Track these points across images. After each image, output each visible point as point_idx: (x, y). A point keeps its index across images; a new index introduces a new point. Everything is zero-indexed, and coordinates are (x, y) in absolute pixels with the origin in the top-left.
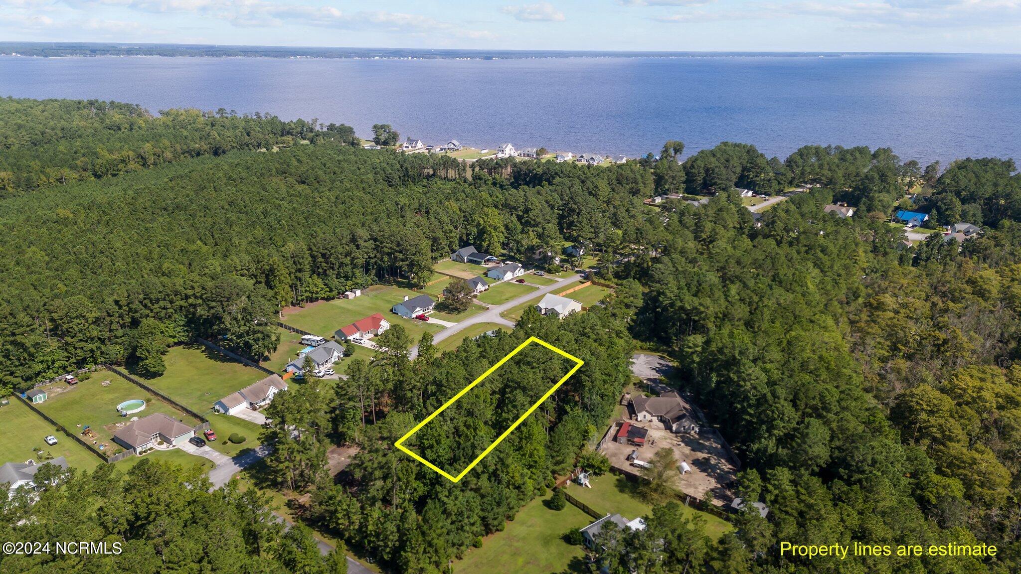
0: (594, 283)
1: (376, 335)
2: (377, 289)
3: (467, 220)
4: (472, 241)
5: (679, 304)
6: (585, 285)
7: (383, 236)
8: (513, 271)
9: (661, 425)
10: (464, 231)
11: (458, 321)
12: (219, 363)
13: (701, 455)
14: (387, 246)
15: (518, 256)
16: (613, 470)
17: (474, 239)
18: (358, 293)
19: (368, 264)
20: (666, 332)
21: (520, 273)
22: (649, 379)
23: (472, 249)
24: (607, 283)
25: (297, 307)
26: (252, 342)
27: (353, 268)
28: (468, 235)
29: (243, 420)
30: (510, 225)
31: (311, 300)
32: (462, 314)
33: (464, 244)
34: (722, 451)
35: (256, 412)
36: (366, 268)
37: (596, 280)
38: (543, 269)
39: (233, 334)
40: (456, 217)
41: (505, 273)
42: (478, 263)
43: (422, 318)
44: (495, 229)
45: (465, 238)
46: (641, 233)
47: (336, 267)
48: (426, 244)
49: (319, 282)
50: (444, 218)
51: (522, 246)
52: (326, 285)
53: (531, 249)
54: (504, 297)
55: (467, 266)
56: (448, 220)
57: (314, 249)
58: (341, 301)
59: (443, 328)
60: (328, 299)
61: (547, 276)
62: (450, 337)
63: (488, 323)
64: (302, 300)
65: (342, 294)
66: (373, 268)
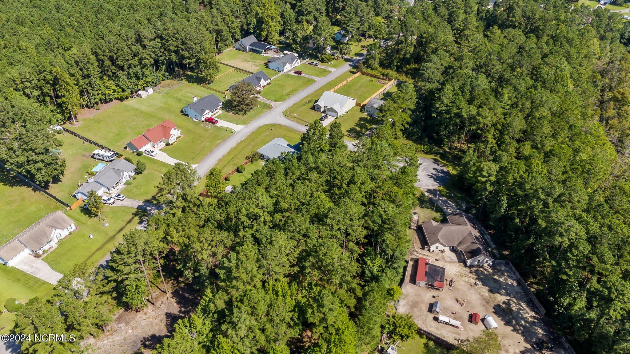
0: (363, 73)
1: (168, 144)
2: (169, 85)
3: (247, 9)
4: (252, 31)
5: (455, 110)
6: (356, 75)
7: (168, 34)
8: (291, 63)
9: (453, 256)
10: (244, 21)
11: (244, 123)
12: (7, 188)
13: (501, 299)
14: (173, 45)
15: (294, 46)
16: (420, 333)
17: (254, 28)
18: (150, 91)
19: (156, 61)
20: (438, 134)
21: (298, 63)
22: (429, 191)
23: (252, 39)
24: (375, 73)
25: (92, 109)
26: (33, 171)
27: (142, 68)
28: (248, 25)
29: (24, 274)
30: (285, 13)
31: (106, 101)
32: (249, 114)
33: (246, 33)
34: (518, 289)
35: (39, 260)
36: (156, 65)
37: (364, 70)
38: (316, 57)
39: (12, 164)
40: (236, 8)
41: (284, 64)
42: (259, 52)
43: (210, 120)
44: (272, 18)
45: (245, 27)
46: (406, 26)
47: (126, 68)
48: (209, 40)
49: (111, 84)
50: (226, 10)
51: (298, 37)
52: (117, 85)
53: (306, 38)
54: (285, 92)
55: (250, 55)
56: (229, 12)
57: (100, 52)
58: (134, 100)
59: (232, 132)
60: (122, 99)
61: (321, 66)
62: (239, 144)
63: (273, 125)
64: (96, 103)
65: (134, 93)
66: (163, 65)
